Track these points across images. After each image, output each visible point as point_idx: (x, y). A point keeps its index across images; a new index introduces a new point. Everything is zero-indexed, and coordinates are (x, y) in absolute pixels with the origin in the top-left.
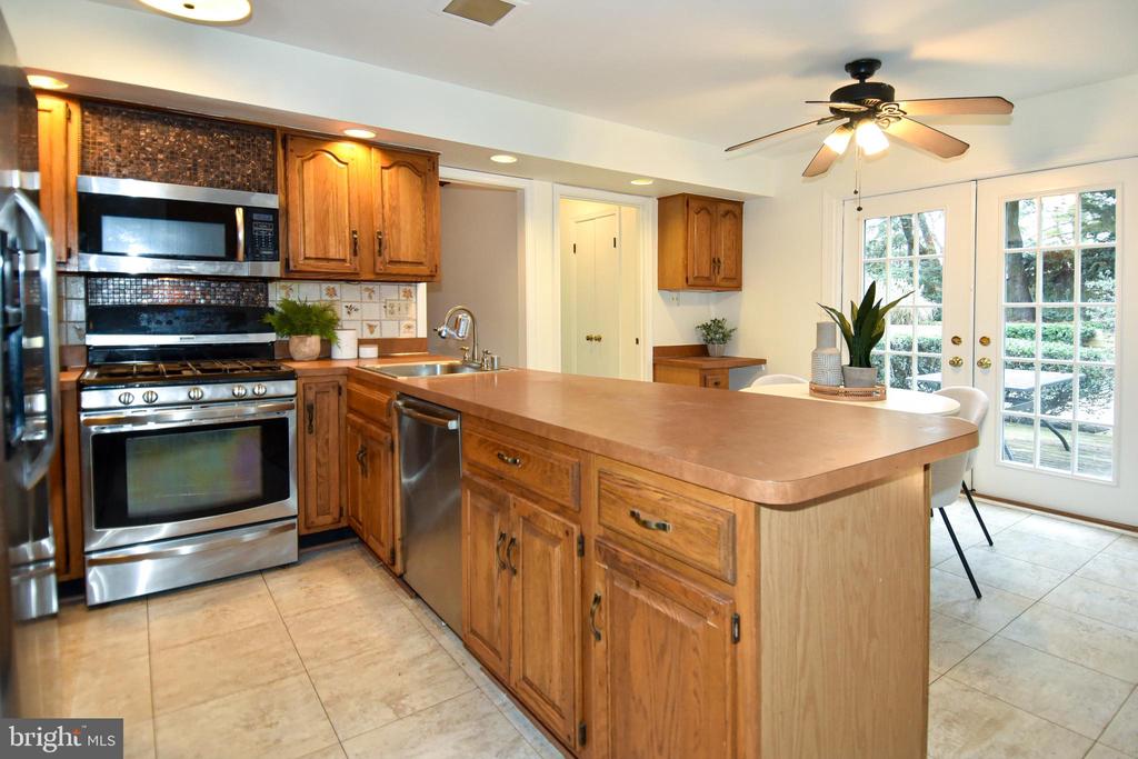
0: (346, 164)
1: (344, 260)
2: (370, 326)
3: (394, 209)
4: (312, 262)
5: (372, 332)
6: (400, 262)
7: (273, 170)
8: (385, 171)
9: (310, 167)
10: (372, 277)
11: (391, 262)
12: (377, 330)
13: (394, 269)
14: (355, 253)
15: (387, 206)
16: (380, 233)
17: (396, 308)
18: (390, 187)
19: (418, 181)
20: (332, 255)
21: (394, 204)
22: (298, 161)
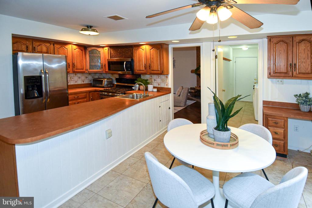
0: (144, 50)
1: (143, 70)
2: (159, 84)
4: (138, 71)
6: (154, 70)
8: (151, 50)
9: (137, 52)
10: (149, 74)
11: (152, 70)
13: (152, 72)
14: (145, 69)
16: (150, 64)
17: (164, 80)
18: (152, 54)
20: (141, 69)
21: (152, 57)
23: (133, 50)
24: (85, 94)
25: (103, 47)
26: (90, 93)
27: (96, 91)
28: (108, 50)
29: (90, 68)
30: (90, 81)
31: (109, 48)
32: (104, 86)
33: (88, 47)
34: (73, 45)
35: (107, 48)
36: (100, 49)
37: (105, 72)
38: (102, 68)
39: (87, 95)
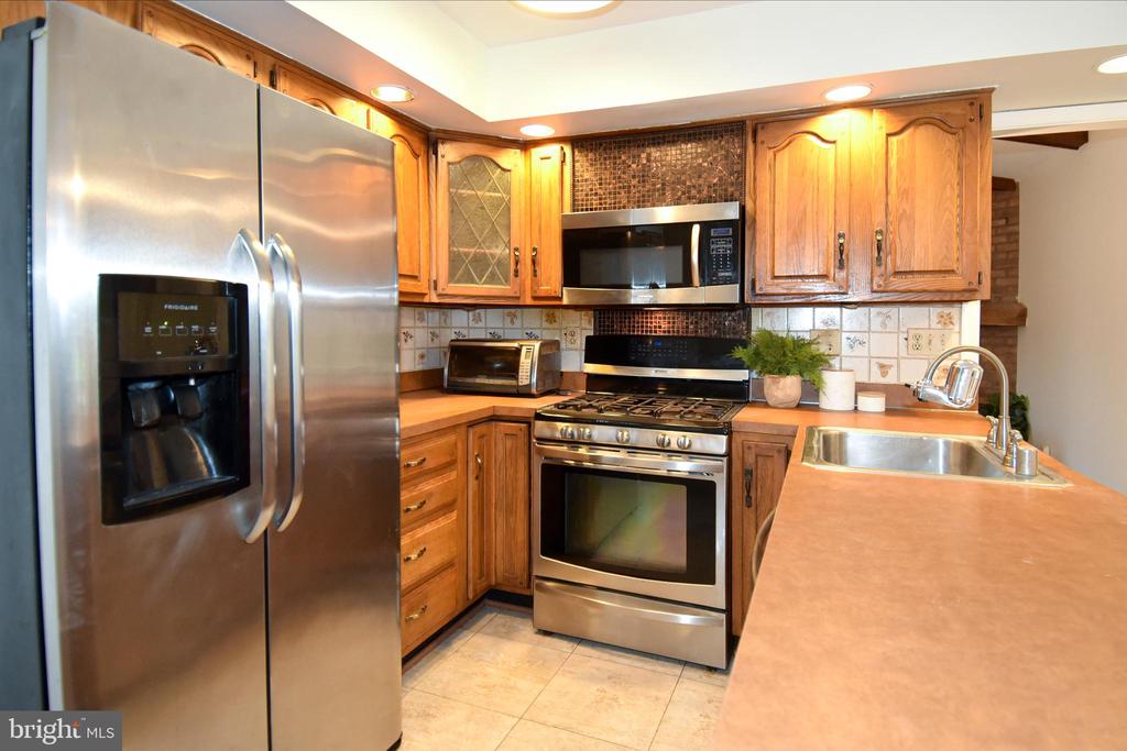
0: (834, 142)
1: (825, 277)
2: (882, 366)
3: (905, 194)
4: (783, 282)
5: (884, 374)
6: (911, 272)
7: (742, 173)
8: (894, 139)
9: (784, 158)
10: (868, 297)
11: (897, 273)
12: (892, 373)
13: (898, 283)
14: (841, 266)
15: (893, 191)
16: (881, 232)
17: (924, 341)
18: (900, 161)
19: (949, 142)
20: (809, 269)
22: (771, 153)
23: (744, 147)
24: (452, 438)
25: (526, 145)
26: (471, 430)
27: (494, 418)
28: (563, 162)
29: (452, 277)
30: (422, 357)
31: (568, 149)
32: (529, 385)
33: (444, 141)
34: (374, 112)
35: (554, 150)
36: (510, 158)
37: (529, 301)
38: (516, 273)
39: (459, 445)
